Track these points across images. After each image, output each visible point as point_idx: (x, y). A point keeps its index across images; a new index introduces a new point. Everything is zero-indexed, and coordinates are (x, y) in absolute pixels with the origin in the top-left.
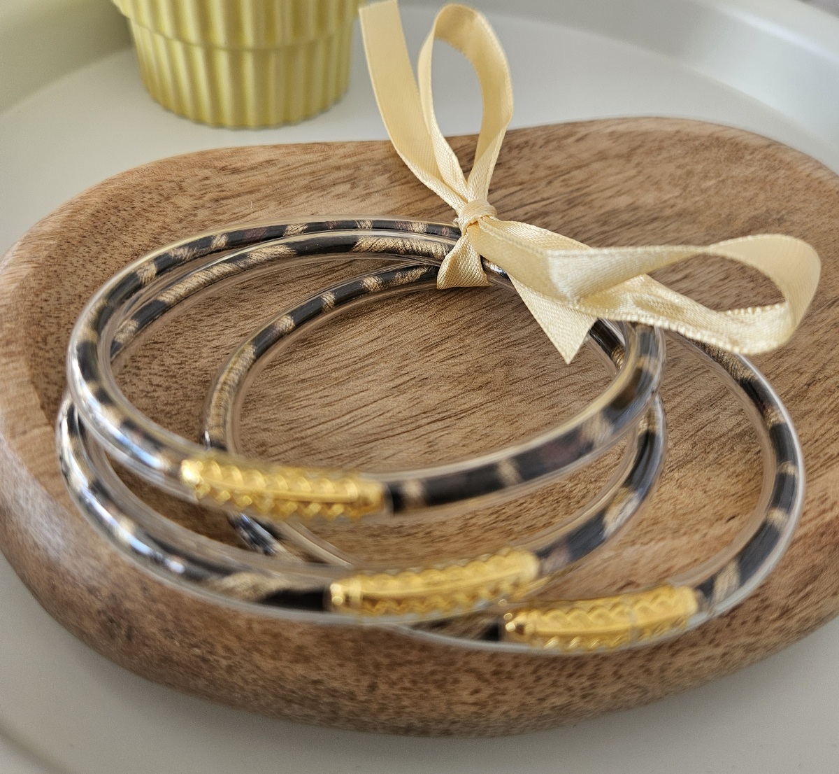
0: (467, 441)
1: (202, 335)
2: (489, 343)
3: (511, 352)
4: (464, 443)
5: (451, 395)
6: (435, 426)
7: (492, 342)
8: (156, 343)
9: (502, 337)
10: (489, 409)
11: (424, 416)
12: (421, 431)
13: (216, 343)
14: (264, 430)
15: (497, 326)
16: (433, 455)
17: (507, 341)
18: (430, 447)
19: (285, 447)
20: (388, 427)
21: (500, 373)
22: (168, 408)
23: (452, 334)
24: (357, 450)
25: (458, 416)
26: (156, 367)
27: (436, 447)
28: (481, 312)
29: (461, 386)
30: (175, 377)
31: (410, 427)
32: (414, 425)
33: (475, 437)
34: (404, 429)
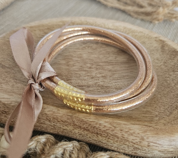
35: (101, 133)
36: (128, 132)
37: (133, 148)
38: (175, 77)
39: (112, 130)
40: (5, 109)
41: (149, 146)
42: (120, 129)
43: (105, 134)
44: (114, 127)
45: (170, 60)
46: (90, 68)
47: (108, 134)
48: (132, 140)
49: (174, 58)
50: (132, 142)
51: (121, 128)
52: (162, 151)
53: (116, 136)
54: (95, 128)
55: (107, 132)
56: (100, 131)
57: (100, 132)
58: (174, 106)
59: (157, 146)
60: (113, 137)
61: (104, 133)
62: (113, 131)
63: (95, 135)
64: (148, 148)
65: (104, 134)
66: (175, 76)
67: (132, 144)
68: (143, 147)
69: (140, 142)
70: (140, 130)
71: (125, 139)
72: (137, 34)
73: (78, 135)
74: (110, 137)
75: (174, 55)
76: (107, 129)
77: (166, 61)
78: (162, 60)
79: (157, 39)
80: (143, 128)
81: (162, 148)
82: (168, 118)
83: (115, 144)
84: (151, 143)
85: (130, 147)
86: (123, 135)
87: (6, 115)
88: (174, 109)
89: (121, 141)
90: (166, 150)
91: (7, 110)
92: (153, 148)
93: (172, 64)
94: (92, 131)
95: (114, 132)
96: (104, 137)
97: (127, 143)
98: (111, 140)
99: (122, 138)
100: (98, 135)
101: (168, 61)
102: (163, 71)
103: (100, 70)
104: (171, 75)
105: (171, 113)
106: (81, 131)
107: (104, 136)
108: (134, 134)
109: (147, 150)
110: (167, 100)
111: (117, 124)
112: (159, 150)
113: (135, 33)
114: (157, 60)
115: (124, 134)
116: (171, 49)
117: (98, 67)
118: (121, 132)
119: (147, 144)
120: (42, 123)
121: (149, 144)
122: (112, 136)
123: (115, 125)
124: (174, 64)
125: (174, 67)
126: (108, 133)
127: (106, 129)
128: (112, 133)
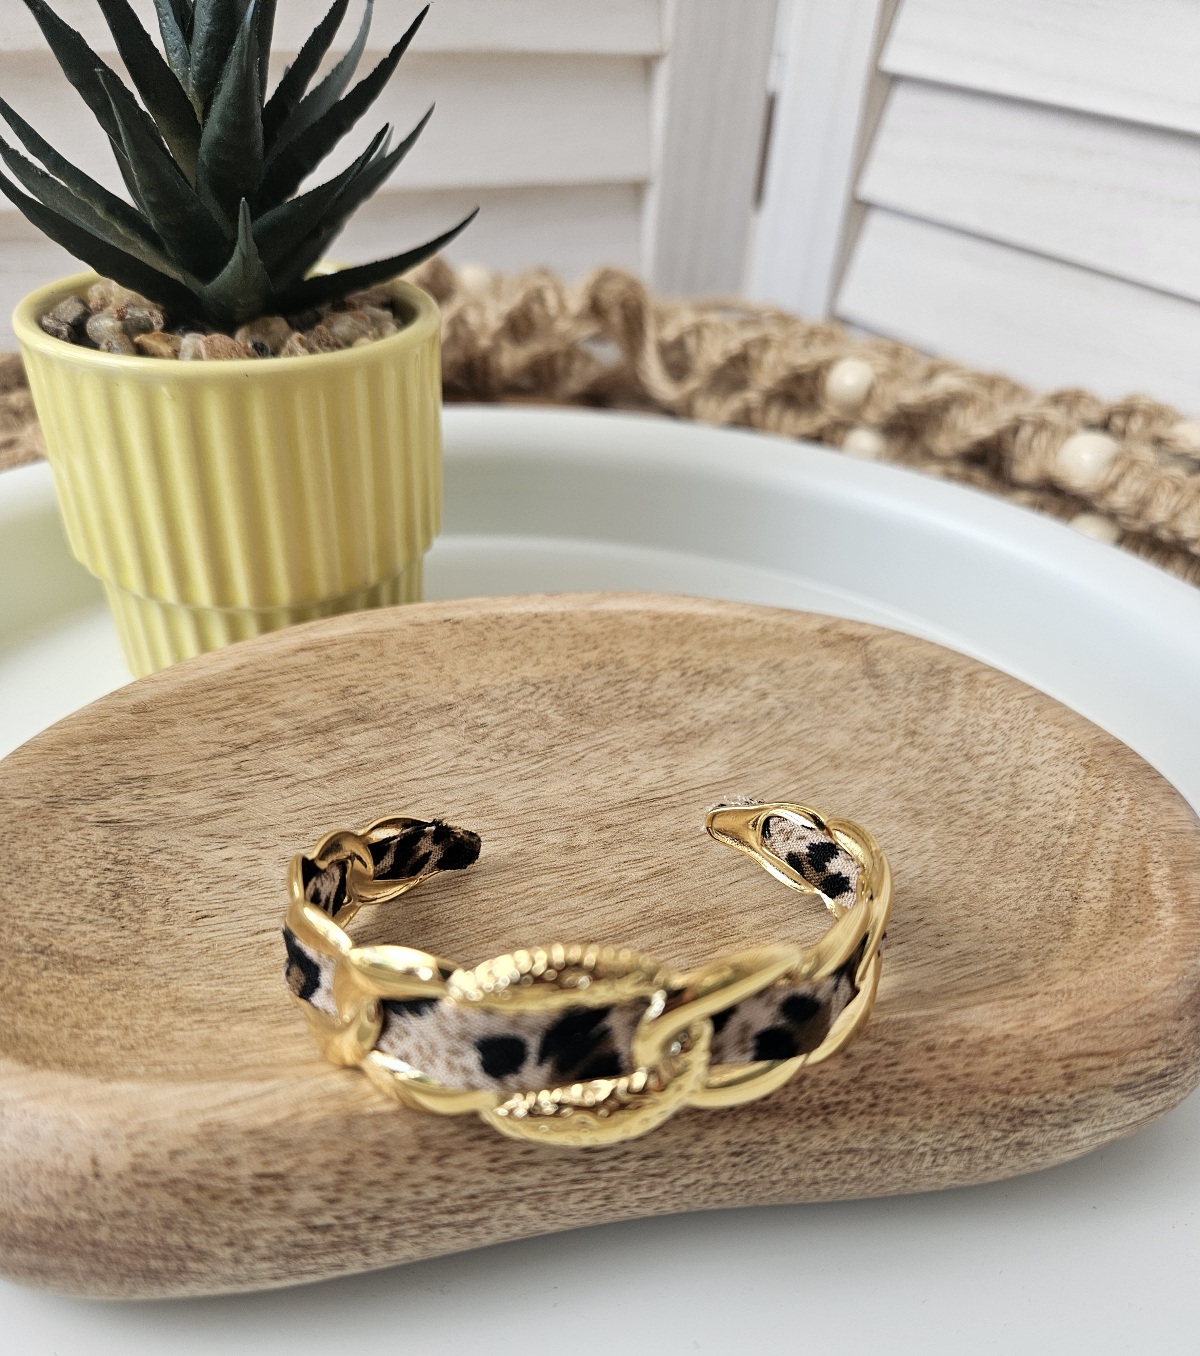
0: (633, 775)
1: (944, 859)
2: (588, 872)
3: (563, 860)
4: (637, 773)
5: (644, 823)
6: (664, 793)
7: (584, 873)
8: (987, 832)
9: (569, 877)
10: (603, 804)
11: (675, 804)
12: (680, 788)
13: (925, 857)
14: (839, 782)
15: (573, 891)
16: (668, 763)
17: (563, 873)
18: (671, 772)
19: (816, 768)
20: (714, 794)
21: (583, 838)
22: (938, 776)
23: (635, 885)
24: (744, 771)
25: (637, 801)
26: (972, 809)
27: (666, 771)
28: (592, 907)
29: (631, 830)
30: (948, 809)
31: (691, 793)
32: (686, 795)
33: (624, 778)
34: (697, 792)
35: (842, 1097)
36: (963, 1046)
37: (1009, 1120)
38: (990, 779)
39: (889, 1062)
40: (271, 1157)
41: (1070, 1078)
42: (923, 1043)
43: (861, 1094)
44: (891, 1044)
45: (933, 716)
46: (570, 849)
47: (880, 1091)
48: (993, 1078)
49: (944, 698)
50: (997, 1090)
51: (926, 1038)
52: (1129, 1086)
53: (917, 1086)
54: (807, 1083)
55: (870, 1080)
56: (834, 1089)
57: (836, 1094)
58: (1059, 894)
59: (1102, 1068)
60: (904, 1099)
61: (858, 1095)
62: (893, 1065)
63: (816, 1121)
64: (1070, 1089)
65: (859, 1100)
66: (985, 775)
67: (997, 1098)
68: (1048, 1097)
69: (1030, 1074)
70: (1005, 1019)
71: (963, 1081)
72: (727, 631)
73: (724, 1160)
74: (889, 1101)
75: (936, 689)
76: (863, 1070)
77: (912, 727)
78: (892, 725)
79: (831, 637)
80: (1010, 1009)
81: (1125, 1069)
82: (1070, 944)
83: (922, 1134)
84: (1074, 1061)
85: (995, 1116)
86: (942, 1067)
87: (282, 1196)
88: (1068, 908)
89: (946, 1100)
90: (1139, 1074)
91: (289, 1163)
92: (1091, 1084)
93: (948, 727)
94: (798, 1104)
95: (900, 1068)
96: (862, 1113)
97: (976, 1101)
98: (899, 1119)
99: (944, 1084)
100: (831, 1118)
101: (923, 722)
102: (923, 772)
103: (626, 848)
104: (965, 779)
105: (1068, 925)
106: (741, 1126)
107: (861, 1107)
108: (991, 1048)
109: (1069, 1102)
110: (1014, 885)
111: (899, 1030)
112: (1116, 1083)
113: (715, 629)
114: (872, 730)
115: (949, 1060)
116: (911, 666)
117: (606, 835)
118: (932, 1059)
119: (1063, 1072)
120: (513, 1168)
121: (1070, 1070)
122: (899, 1090)
123: (890, 1037)
124: (956, 729)
125: (964, 741)
126: (872, 1086)
127: (859, 1068)
128: (892, 1080)
